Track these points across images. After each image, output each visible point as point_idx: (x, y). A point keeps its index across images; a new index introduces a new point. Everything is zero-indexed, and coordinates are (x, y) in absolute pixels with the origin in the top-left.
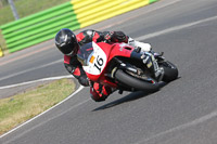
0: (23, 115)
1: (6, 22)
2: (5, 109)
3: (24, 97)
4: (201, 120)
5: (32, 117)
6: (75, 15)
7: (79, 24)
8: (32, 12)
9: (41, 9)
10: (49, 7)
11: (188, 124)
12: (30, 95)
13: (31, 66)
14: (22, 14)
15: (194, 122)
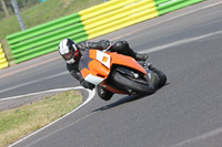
0: (29, 126)
1: (13, 32)
2: (11, 119)
3: (31, 108)
4: (211, 133)
5: (38, 128)
6: (83, 26)
7: (86, 35)
8: (38, 23)
9: (48, 19)
10: (56, 17)
11: (199, 138)
12: (37, 107)
13: (37, 77)
14: (29, 25)
15: (204, 136)
